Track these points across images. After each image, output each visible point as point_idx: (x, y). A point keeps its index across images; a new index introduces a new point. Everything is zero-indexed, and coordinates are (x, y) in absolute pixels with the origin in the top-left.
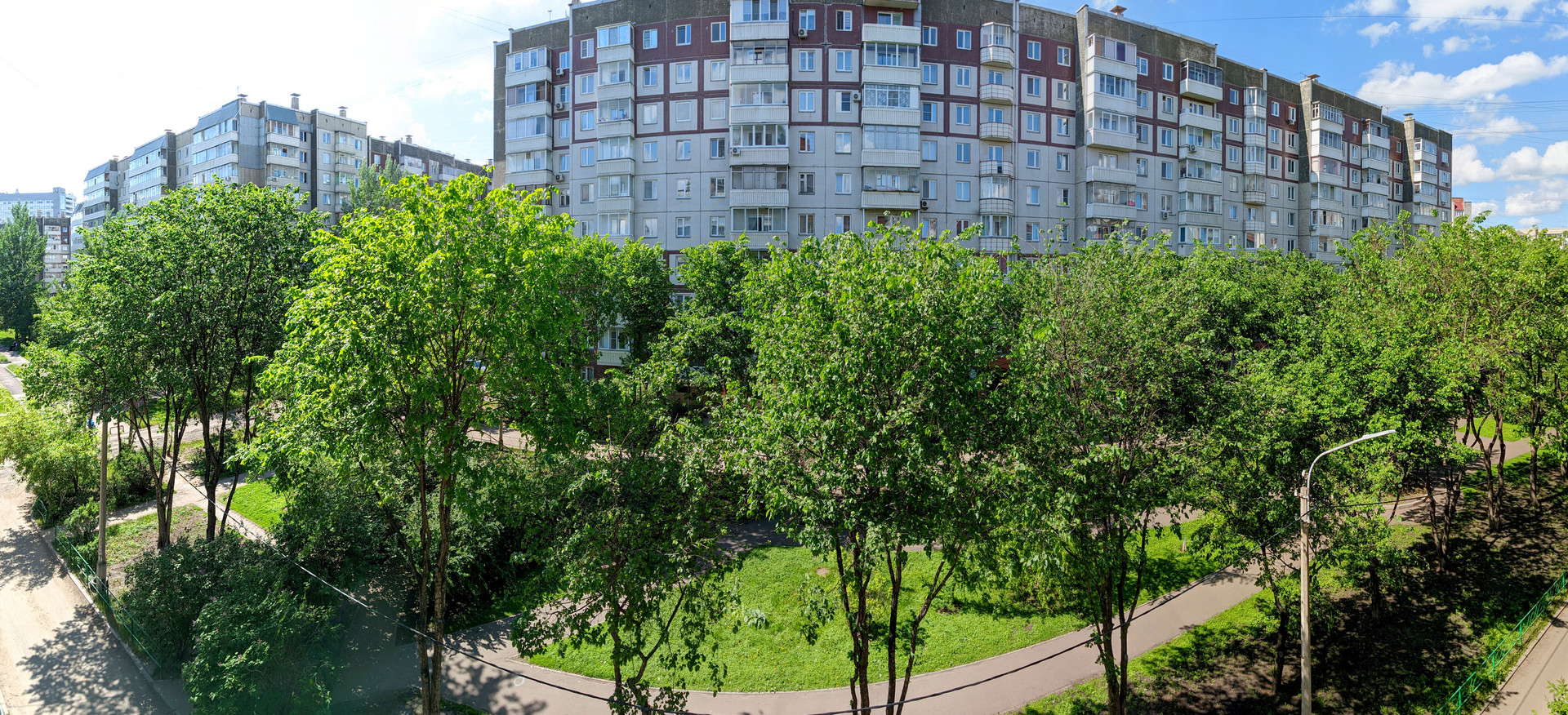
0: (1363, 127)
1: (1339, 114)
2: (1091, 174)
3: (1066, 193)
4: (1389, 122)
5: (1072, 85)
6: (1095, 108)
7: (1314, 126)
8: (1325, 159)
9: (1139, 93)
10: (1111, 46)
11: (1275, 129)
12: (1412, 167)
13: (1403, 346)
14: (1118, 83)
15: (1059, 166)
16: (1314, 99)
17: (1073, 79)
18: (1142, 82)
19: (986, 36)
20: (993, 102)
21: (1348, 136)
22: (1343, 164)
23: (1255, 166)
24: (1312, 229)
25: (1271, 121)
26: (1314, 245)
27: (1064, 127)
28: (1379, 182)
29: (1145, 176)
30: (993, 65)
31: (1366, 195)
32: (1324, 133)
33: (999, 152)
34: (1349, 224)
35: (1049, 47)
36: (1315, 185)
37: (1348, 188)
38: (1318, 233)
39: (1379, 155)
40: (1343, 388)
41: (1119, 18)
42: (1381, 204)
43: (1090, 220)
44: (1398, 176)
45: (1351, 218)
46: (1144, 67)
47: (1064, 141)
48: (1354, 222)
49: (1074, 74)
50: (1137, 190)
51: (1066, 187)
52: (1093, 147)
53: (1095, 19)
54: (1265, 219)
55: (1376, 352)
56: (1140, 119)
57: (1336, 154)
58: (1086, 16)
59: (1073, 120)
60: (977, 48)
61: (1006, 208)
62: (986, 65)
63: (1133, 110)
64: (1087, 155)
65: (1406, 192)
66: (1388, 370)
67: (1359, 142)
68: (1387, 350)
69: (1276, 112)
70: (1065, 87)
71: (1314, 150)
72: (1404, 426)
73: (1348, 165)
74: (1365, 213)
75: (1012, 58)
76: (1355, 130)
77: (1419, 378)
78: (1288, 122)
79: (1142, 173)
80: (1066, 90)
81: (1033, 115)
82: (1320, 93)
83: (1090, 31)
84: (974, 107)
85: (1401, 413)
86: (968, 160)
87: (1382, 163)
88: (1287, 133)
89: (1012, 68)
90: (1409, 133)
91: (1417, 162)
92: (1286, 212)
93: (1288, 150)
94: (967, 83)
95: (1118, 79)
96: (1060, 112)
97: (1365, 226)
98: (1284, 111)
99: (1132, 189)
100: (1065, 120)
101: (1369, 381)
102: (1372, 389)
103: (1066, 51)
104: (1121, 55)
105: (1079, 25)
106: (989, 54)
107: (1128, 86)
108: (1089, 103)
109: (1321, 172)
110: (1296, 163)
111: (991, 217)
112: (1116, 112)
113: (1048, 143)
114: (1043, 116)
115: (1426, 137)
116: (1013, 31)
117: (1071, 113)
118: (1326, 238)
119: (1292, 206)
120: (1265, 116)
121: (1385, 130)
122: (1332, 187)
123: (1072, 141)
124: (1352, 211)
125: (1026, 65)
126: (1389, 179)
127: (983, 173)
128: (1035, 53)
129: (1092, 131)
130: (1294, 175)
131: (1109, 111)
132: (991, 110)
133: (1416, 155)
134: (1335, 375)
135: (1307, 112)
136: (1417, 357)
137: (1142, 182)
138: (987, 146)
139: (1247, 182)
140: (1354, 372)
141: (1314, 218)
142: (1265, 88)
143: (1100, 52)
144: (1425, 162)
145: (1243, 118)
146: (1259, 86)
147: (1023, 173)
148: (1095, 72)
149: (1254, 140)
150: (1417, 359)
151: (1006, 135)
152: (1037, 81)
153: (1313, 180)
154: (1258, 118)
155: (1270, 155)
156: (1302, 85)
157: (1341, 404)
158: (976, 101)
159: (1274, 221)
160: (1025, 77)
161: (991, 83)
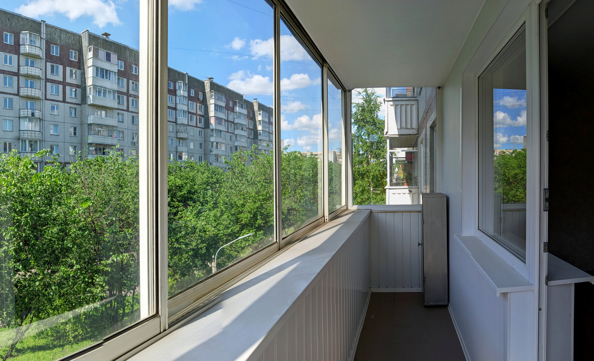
0: (235, 104)
1: (223, 97)
2: (91, 119)
3: (75, 129)
4: (247, 102)
5: (79, 72)
6: (93, 85)
7: (211, 102)
8: (217, 118)
9: (118, 79)
10: (102, 53)
11: (192, 102)
12: (258, 123)
13: (255, 202)
14: (106, 73)
15: (71, 114)
16: (211, 89)
17: (79, 69)
18: (120, 74)
19: (23, 39)
20: (27, 76)
21: (227, 108)
22: (225, 120)
23: (183, 120)
24: (211, 151)
25: (190, 98)
26: (212, 159)
27: (73, 93)
28: (242, 129)
29: (123, 122)
30: (28, 55)
31: (236, 136)
32: (216, 106)
33: (32, 105)
34: (229, 149)
35: (65, 49)
36: (212, 130)
37: (228, 132)
38: (214, 153)
39: (242, 118)
40: (229, 221)
41: (107, 39)
42: (243, 140)
43: (90, 144)
44: (251, 127)
45: (230, 146)
46: (121, 66)
47: (74, 101)
48: (231, 148)
49: (80, 65)
50: (118, 129)
51: (75, 126)
52: (92, 105)
53: (93, 38)
54: (187, 146)
55: (243, 205)
56: (119, 92)
57: (222, 115)
58: (87, 36)
59: (79, 90)
60: (17, 45)
61: (38, 136)
62: (23, 54)
63: (115, 87)
64: (89, 110)
65: (255, 134)
66: (249, 212)
67: (233, 110)
68: (248, 204)
69: (193, 94)
70: (74, 71)
71: (212, 113)
72: (256, 233)
73: (228, 121)
74: (236, 144)
75: (41, 53)
76: (231, 105)
77: (262, 214)
78: (198, 99)
79: (121, 120)
80: (75, 73)
81: (54, 86)
82: (214, 86)
83: (90, 44)
84: (15, 78)
85: (255, 229)
86: (11, 107)
87: (244, 121)
88: (198, 104)
89: (41, 59)
90: (256, 108)
91: (260, 121)
92: (198, 143)
93: (199, 113)
94: (11, 63)
95: (107, 71)
96: (71, 85)
97: (236, 150)
98: (196, 94)
99: (114, 128)
100: (74, 90)
101: (240, 218)
102: (242, 221)
103: (75, 53)
104: (108, 58)
105: (83, 40)
106: (26, 49)
107: (113, 76)
108: (89, 82)
109: (215, 124)
110: (203, 119)
111: (27, 141)
112: (105, 88)
113: (64, 101)
114: (61, 87)
115: (263, 110)
116: (41, 38)
117: (77, 86)
118: (218, 155)
119: (201, 140)
120: (187, 96)
121: (244, 106)
122: (221, 131)
123: (78, 101)
124: (230, 143)
125: (49, 57)
126: (247, 128)
127: (22, 115)
128: (55, 51)
129: (91, 97)
130: (202, 125)
131: (102, 87)
132: (27, 81)
133: (259, 118)
134: (225, 216)
135: (208, 95)
136: (261, 206)
137: (120, 125)
138: (24, 101)
139: (178, 128)
140: (234, 214)
141: (212, 145)
142: (187, 82)
143: (95, 56)
144: (263, 122)
145: (176, 96)
146: (184, 80)
147: (48, 117)
148: (93, 66)
149: (182, 107)
150: (261, 207)
151: (37, 95)
152: (57, 67)
153: (211, 127)
154: (183, 96)
155: (190, 115)
156: (205, 82)
157: (228, 228)
158: (17, 74)
159: (192, 147)
160: (49, 65)
161: (27, 65)
